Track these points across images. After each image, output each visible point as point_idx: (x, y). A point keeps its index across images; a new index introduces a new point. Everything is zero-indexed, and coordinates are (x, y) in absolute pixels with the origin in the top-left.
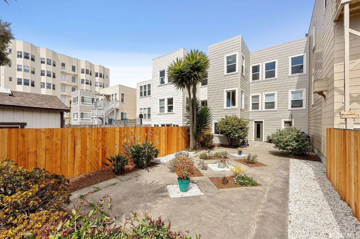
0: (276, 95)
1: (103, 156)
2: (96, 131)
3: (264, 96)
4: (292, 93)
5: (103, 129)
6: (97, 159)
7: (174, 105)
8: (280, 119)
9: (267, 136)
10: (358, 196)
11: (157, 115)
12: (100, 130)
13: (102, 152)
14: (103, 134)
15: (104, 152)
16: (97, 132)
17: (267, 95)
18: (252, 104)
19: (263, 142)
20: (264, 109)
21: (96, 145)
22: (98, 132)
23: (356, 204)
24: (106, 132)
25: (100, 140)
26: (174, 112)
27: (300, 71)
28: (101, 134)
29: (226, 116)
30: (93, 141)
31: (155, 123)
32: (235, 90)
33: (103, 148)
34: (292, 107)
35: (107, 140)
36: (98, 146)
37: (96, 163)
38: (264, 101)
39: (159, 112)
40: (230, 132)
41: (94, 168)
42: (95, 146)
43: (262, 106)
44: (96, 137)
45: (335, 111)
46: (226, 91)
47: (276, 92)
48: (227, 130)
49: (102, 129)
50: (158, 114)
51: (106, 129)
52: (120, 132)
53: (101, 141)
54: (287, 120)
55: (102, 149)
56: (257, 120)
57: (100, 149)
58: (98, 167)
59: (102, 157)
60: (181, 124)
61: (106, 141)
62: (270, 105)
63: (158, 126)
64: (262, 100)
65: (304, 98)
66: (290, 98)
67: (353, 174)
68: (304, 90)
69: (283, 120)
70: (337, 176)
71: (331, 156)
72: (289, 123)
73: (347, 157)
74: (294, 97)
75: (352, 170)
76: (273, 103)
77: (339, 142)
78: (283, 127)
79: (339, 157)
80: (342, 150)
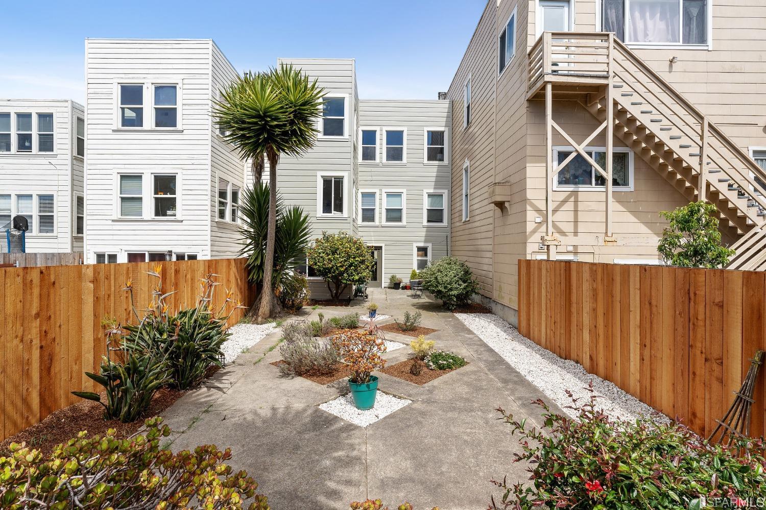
0: (404, 196)
1: (44, 373)
2: (19, 280)
3: (385, 196)
4: (428, 195)
5: (44, 271)
6: (25, 387)
7: (179, 196)
8: (410, 243)
9: (390, 276)
10: (596, 346)
11: (110, 222)
12: (35, 276)
13: (41, 356)
14: (45, 290)
15: (46, 358)
16: (24, 284)
17: (389, 195)
18: (362, 210)
19: (383, 286)
20: (384, 223)
21: (20, 334)
22: (27, 285)
23: (592, 358)
24: (54, 283)
25: (34, 312)
26: (178, 217)
27: (436, 158)
28: (36, 291)
29: (324, 234)
30: (10, 320)
31: (101, 250)
32: (342, 178)
33: (43, 344)
34: (428, 221)
35: (58, 313)
36: (27, 338)
37: (19, 403)
38: (385, 206)
39: (117, 215)
40: (342, 269)
41: (15, 424)
42: (17, 337)
43: (380, 217)
44: (19, 305)
45: (527, 233)
46: (322, 177)
47: (404, 191)
48: (336, 266)
49: (41, 272)
50: (113, 221)
51: (52, 272)
52: (95, 281)
53: (37, 315)
54: (422, 245)
55: (41, 347)
56: (372, 243)
57: (34, 348)
58: (28, 417)
59: (41, 378)
60: (205, 253)
61: (53, 316)
62: (394, 215)
63: (113, 257)
64: (381, 204)
65: (445, 206)
66: (426, 204)
67: (586, 319)
68: (445, 193)
69: (415, 245)
70: (547, 328)
71: (531, 301)
72: (423, 251)
73: (574, 298)
74: (432, 204)
75: (585, 315)
76: (400, 210)
77: (553, 280)
78: (415, 258)
79: (553, 300)
80: (561, 291)
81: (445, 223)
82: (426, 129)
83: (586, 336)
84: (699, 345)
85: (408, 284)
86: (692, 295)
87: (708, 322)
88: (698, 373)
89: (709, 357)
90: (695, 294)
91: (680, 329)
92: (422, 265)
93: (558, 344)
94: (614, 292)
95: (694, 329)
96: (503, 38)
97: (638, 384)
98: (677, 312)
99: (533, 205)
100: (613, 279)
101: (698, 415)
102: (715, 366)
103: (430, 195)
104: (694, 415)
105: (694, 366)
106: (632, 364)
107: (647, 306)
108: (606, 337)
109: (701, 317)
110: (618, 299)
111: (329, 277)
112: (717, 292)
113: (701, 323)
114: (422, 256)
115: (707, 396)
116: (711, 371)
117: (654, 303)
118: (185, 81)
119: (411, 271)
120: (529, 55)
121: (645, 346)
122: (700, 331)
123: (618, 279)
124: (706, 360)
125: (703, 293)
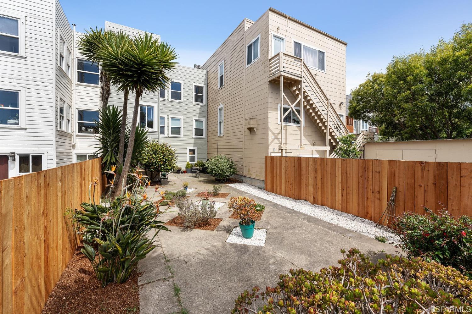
0: (182, 120)
3: (170, 119)
7: (22, 107)
8: (186, 147)
10: (317, 192)
17: (173, 119)
18: (160, 127)
20: (170, 135)
23: (314, 198)
26: (22, 126)
32: (153, 107)
34: (195, 135)
38: (170, 125)
40: (162, 163)
43: (168, 131)
45: (269, 143)
47: (182, 117)
48: (158, 161)
54: (192, 148)
60: (50, 154)
62: (176, 131)
64: (168, 124)
65: (204, 127)
66: (194, 126)
67: (311, 181)
68: (204, 120)
69: (189, 148)
70: (286, 187)
71: (275, 175)
72: (193, 151)
73: (303, 173)
74: (197, 126)
75: (310, 179)
76: (179, 128)
77: (290, 165)
78: (188, 155)
79: (290, 174)
80: (295, 170)
81: (204, 137)
82: (194, 84)
83: (311, 189)
84: (370, 187)
85: (185, 170)
86: (366, 169)
87: (373, 178)
88: (369, 197)
89: (374, 191)
90: (368, 169)
91: (361, 182)
92: (192, 159)
93: (293, 194)
94: (327, 170)
95: (367, 182)
96: (250, 47)
97: (340, 205)
98: (360, 176)
99: (271, 131)
100: (326, 164)
101: (369, 213)
102: (377, 194)
103: (196, 121)
104: (367, 213)
105: (367, 195)
106: (337, 198)
107: (345, 174)
108: (323, 188)
109: (371, 177)
110: (330, 172)
111: (152, 168)
112: (377, 168)
113: (370, 179)
114: (192, 154)
115: (373, 205)
116: (375, 196)
117: (348, 173)
118: (28, 19)
119: (186, 163)
120: (270, 60)
121: (344, 190)
122: (370, 182)
123: (329, 164)
124: (373, 192)
125: (371, 168)
